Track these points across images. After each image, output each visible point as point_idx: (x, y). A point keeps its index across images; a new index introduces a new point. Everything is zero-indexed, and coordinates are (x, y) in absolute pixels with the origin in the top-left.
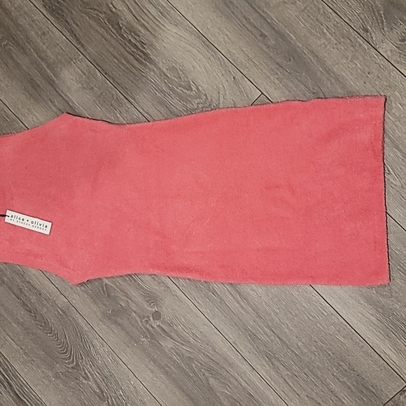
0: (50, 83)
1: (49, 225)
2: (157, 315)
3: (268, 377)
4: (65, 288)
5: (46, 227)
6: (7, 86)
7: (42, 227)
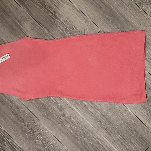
0: (19, 28)
2: (63, 115)
3: (106, 137)
4: (28, 106)
6: (3, 30)
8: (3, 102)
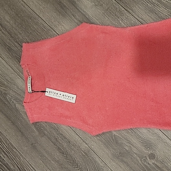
0: (73, 4)
1: (75, 96)
2: (152, 156)
4: (86, 138)
5: (73, 98)
6: (44, 8)
7: (70, 98)
8: (41, 130)
